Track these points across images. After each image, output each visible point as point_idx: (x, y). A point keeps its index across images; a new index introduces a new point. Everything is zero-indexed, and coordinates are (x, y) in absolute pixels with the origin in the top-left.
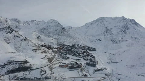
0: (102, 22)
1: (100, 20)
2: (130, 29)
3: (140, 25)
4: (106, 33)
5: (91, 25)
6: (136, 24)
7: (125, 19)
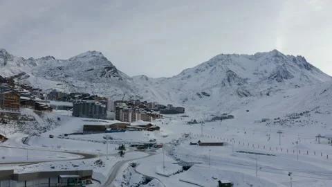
0: (223, 66)
1: (219, 60)
2: (293, 77)
3: (318, 70)
4: (227, 83)
5: (197, 72)
6: (308, 67)
7: (279, 54)
